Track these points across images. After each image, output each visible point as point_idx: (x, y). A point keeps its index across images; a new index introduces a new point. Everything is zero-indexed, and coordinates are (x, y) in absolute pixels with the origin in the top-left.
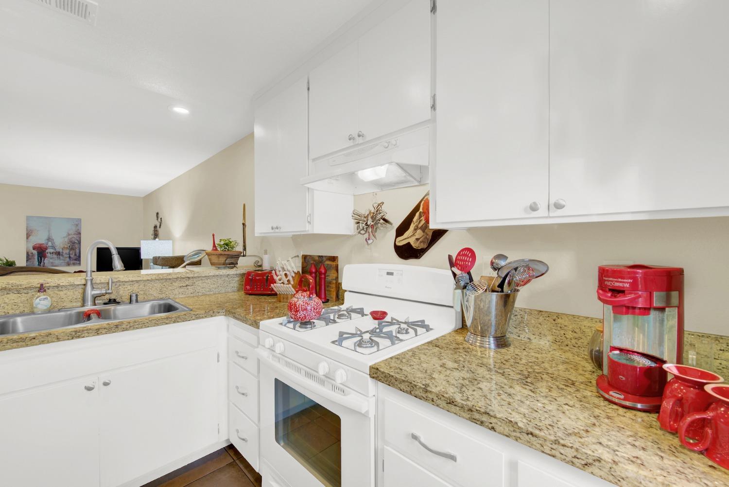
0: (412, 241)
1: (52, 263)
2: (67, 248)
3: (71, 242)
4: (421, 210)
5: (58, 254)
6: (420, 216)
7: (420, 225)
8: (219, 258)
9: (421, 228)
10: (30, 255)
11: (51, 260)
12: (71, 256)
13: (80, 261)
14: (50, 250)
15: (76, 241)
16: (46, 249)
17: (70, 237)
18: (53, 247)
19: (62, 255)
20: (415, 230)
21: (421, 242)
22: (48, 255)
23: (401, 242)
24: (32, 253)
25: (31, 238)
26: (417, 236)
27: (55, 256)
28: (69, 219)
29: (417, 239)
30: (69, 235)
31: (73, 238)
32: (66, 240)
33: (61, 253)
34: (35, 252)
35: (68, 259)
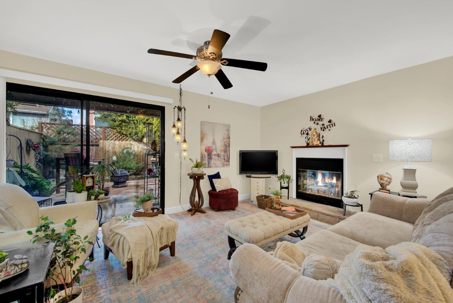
1: (215, 164)
2: (223, 151)
3: (225, 145)
5: (218, 155)
10: (204, 156)
11: (215, 162)
12: (225, 158)
13: (229, 162)
14: (214, 153)
15: (228, 145)
16: (212, 151)
17: (225, 141)
18: (216, 149)
19: (220, 157)
22: (213, 157)
24: (205, 155)
25: (204, 141)
27: (216, 158)
28: (224, 125)
30: (224, 139)
31: (226, 141)
32: (223, 144)
33: (220, 155)
34: (206, 154)
35: (223, 160)
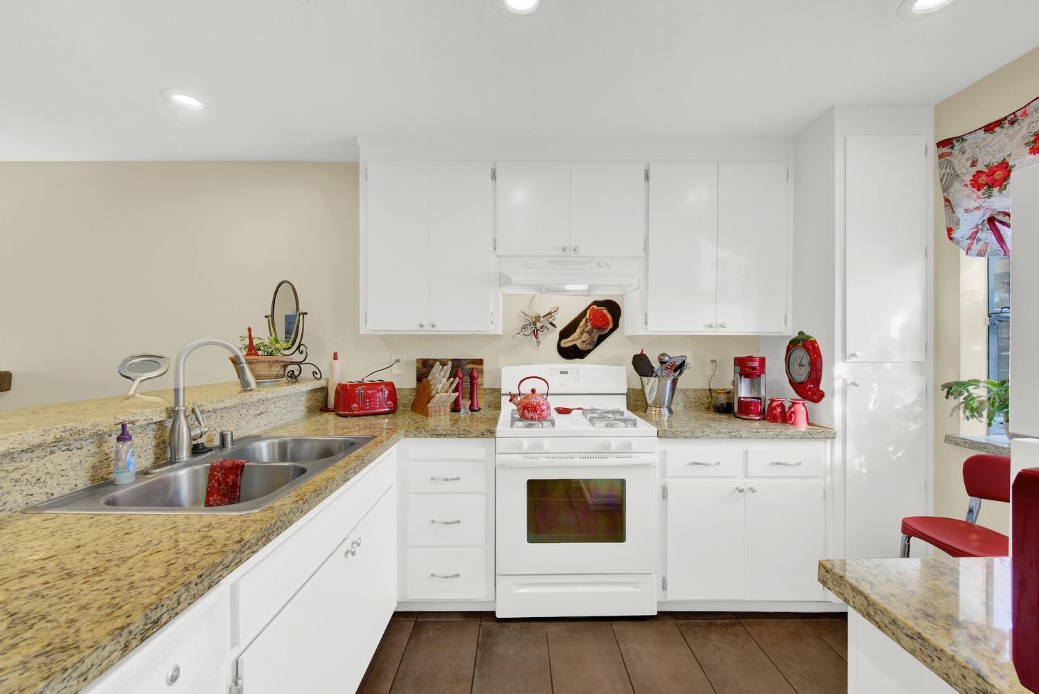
0: (578, 343)
4: (587, 316)
6: (586, 322)
7: (586, 330)
8: (271, 366)
9: (587, 332)
20: (582, 333)
21: (587, 344)
23: (566, 343)
26: (583, 339)
29: (584, 342)
